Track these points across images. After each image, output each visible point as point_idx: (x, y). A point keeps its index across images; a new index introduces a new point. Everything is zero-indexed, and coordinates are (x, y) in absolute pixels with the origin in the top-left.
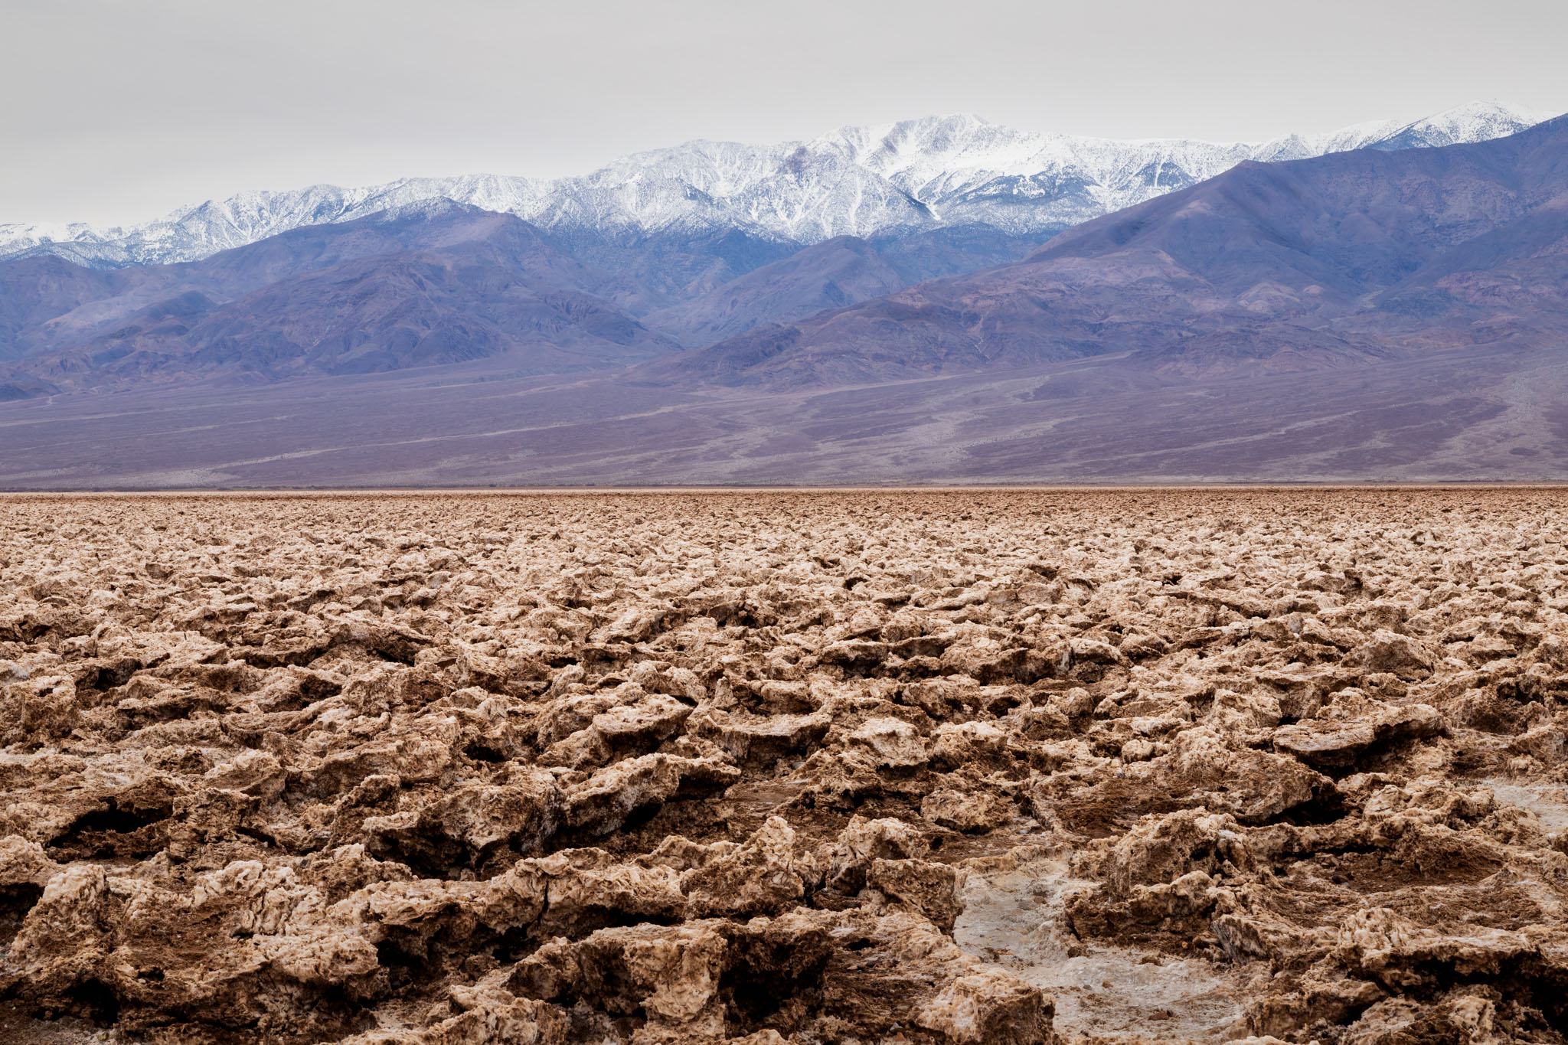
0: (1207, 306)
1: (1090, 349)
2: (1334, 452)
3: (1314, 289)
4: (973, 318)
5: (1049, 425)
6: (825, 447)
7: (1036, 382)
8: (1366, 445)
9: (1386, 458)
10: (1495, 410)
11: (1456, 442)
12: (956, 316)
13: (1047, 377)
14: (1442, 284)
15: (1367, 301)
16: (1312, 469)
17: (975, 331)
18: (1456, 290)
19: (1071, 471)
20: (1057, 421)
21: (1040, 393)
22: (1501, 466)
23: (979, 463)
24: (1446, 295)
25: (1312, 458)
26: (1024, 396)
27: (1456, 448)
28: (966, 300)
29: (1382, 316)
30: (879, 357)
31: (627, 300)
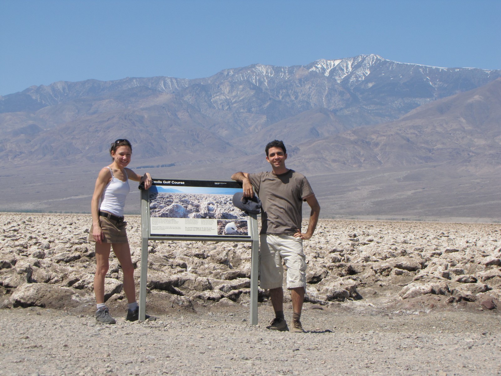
0: (482, 142)
1: (428, 160)
4: (377, 145)
5: (409, 193)
7: (404, 174)
12: (368, 143)
13: (409, 172)
17: (376, 150)
19: (418, 214)
20: (413, 191)
21: (406, 178)
23: (378, 209)
26: (399, 180)
28: (374, 137)
30: (334, 161)
31: (224, 133)
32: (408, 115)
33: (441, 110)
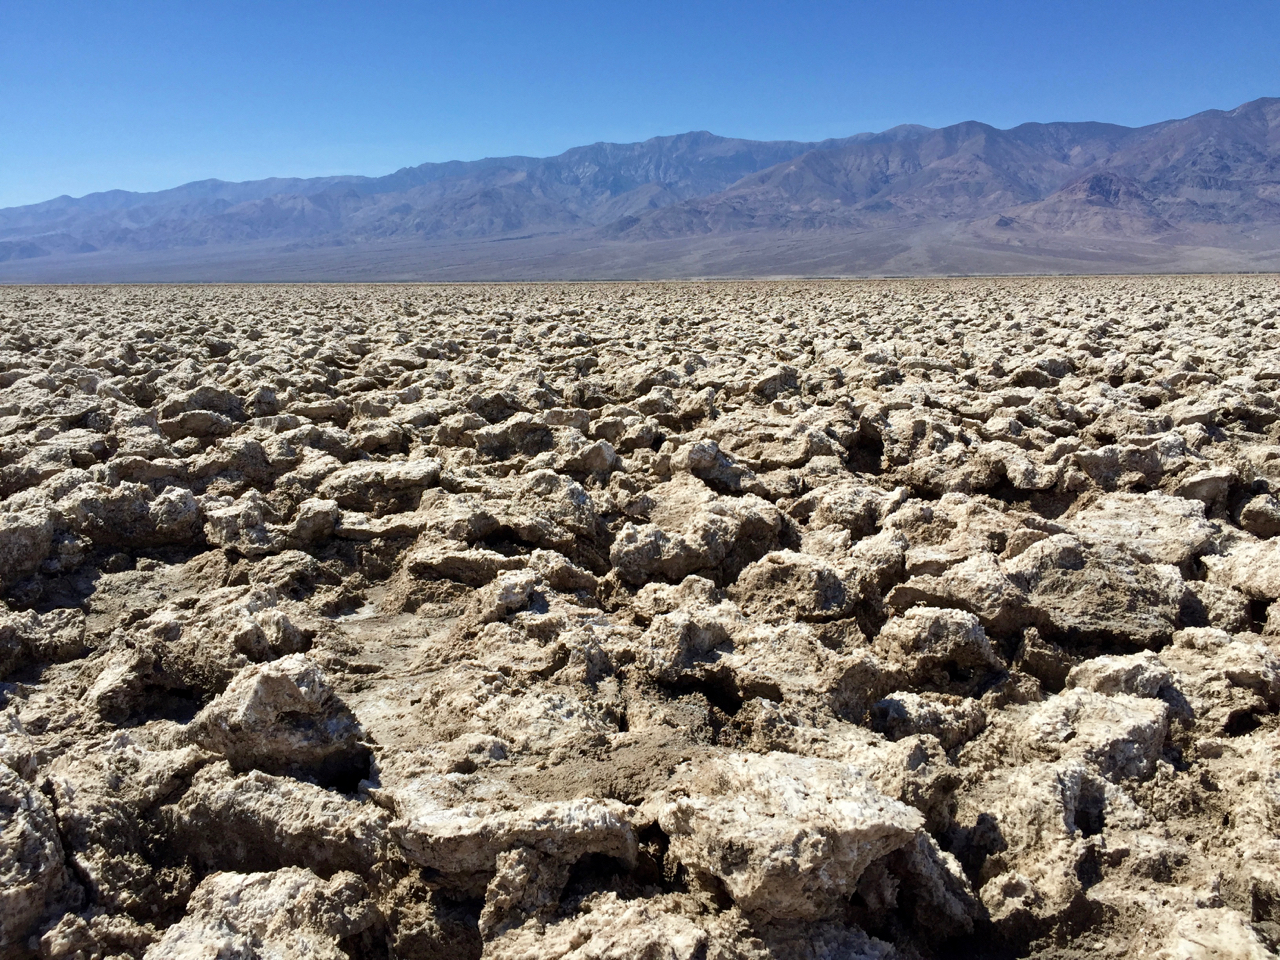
0: (796, 208)
1: (751, 225)
2: (844, 265)
3: (838, 201)
4: (707, 213)
5: (735, 256)
6: (649, 265)
7: (730, 239)
8: (857, 263)
9: (864, 268)
10: (907, 248)
11: (892, 261)
12: (700, 212)
13: (735, 237)
14: (887, 198)
15: (858, 206)
16: (835, 273)
17: (707, 218)
18: (893, 201)
19: (743, 274)
20: (739, 254)
21: (732, 243)
22: (908, 271)
23: (708, 271)
24: (890, 205)
25: (835, 268)
26: (726, 245)
27: (891, 263)
28: (705, 206)
29: (863, 212)
30: (671, 229)
31: (572, 206)
32: (734, 185)
33: (763, 180)
